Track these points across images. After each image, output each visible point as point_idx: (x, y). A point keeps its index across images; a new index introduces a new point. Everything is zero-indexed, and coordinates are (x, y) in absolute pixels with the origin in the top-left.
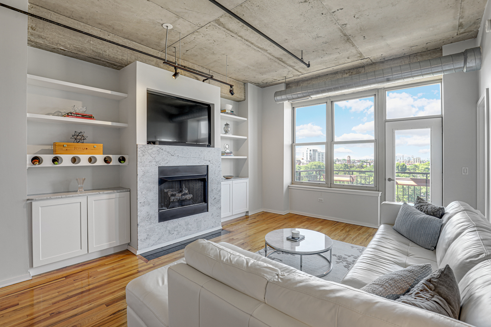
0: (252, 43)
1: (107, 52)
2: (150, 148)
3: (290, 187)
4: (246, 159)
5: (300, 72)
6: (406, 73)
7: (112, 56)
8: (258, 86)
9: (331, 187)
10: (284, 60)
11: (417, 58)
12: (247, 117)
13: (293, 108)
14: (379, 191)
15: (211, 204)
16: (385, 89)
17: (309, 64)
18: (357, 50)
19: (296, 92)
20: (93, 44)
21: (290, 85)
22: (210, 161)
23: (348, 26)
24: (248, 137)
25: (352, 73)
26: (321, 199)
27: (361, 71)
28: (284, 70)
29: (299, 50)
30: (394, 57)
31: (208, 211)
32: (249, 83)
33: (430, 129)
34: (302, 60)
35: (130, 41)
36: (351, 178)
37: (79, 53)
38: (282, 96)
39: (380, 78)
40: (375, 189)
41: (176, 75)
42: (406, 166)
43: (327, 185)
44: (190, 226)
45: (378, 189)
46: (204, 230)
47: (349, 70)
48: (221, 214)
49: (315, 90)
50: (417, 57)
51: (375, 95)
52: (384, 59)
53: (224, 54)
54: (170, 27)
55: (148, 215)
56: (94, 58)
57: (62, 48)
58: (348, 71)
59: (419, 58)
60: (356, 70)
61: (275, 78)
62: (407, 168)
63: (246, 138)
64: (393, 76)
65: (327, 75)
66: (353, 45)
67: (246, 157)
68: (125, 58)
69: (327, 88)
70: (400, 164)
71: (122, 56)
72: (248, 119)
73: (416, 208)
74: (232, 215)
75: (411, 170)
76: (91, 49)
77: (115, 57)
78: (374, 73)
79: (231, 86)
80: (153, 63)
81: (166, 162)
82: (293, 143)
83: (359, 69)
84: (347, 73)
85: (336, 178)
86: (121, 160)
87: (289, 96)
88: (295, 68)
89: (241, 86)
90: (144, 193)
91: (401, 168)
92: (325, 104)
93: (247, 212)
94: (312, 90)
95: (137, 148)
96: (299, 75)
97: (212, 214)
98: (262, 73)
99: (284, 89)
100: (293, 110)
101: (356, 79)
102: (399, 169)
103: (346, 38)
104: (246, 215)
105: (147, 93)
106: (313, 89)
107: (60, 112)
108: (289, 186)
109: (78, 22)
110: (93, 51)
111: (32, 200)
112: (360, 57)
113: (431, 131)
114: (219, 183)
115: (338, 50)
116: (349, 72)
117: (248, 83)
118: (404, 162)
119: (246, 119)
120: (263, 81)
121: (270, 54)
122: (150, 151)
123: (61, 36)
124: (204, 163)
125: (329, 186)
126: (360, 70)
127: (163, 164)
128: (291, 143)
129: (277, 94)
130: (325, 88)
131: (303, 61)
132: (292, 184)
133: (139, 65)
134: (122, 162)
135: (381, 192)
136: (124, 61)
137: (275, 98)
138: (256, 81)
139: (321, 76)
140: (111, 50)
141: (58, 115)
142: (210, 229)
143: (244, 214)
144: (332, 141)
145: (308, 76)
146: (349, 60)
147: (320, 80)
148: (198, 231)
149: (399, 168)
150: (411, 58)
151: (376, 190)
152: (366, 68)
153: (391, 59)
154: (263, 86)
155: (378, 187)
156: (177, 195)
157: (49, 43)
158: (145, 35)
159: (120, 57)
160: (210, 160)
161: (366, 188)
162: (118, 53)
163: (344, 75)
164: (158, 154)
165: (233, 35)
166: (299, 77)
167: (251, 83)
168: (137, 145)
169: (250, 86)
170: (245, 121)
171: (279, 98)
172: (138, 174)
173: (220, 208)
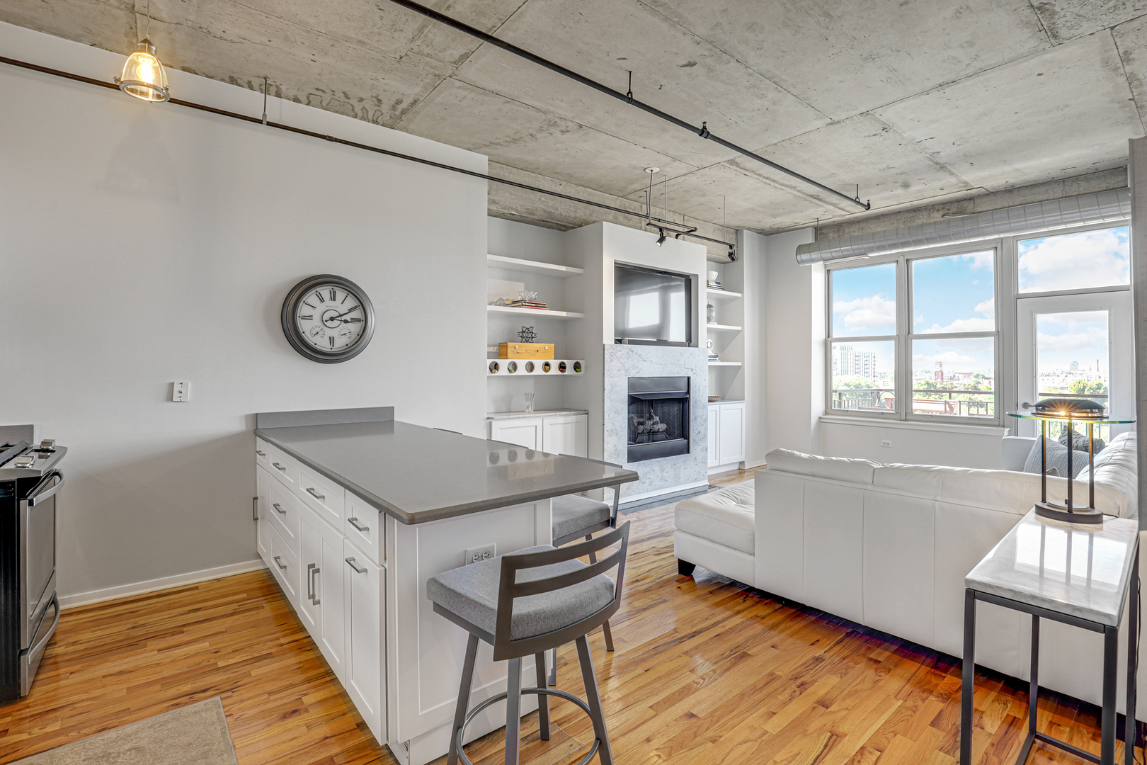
0: (774, 181)
1: (559, 209)
2: (619, 349)
3: (822, 420)
4: (739, 367)
5: (847, 211)
6: (1052, 216)
7: (564, 214)
8: (760, 233)
9: (906, 420)
10: (821, 197)
11: (1078, 184)
12: (741, 291)
13: (828, 271)
14: (1004, 426)
15: (694, 441)
16: (1016, 239)
17: (869, 205)
18: (958, 179)
19: (840, 247)
20: (544, 202)
21: (824, 231)
22: (692, 370)
23: (942, 154)
24: (743, 327)
25: (949, 210)
26: (886, 441)
27: (967, 206)
28: (818, 210)
29: (851, 185)
30: (1032, 183)
31: (688, 452)
32: (746, 229)
33: (1106, 313)
34: (857, 200)
35: (583, 188)
36: (947, 405)
37: (530, 216)
38: (812, 254)
39: (1003, 224)
40: (997, 423)
41: (662, 240)
43: (898, 417)
44: (665, 474)
45: (1002, 424)
46: (684, 483)
47: (943, 204)
48: (707, 460)
49: (877, 244)
50: (1079, 182)
51: (996, 248)
52: (1013, 186)
53: (720, 195)
54: (656, 170)
55: (616, 450)
56: (543, 221)
57: (513, 213)
58: (942, 206)
59: (1082, 183)
60: (956, 204)
61: (797, 221)
63: (740, 328)
64: (1028, 222)
65: (899, 212)
66: (952, 174)
67: (739, 364)
68: (578, 215)
69: (901, 241)
70: (1089, 383)
71: (576, 212)
72: (743, 295)
73: (1061, 443)
74: (720, 466)
76: (542, 209)
77: (568, 214)
78: (991, 217)
79: (731, 247)
80: (611, 217)
81: (637, 370)
82: (829, 337)
83: (962, 203)
84: (938, 210)
85: (915, 406)
86: (577, 367)
87: (826, 254)
88: (839, 206)
89: (731, 236)
90: (611, 416)
92: (895, 264)
93: (742, 463)
94: (872, 245)
95: (604, 349)
96: (843, 216)
97: (695, 459)
98: (774, 216)
99: (811, 242)
100: (828, 276)
101: (958, 226)
103: (938, 167)
104: (739, 469)
105: (615, 267)
106: (874, 242)
107: (503, 300)
108: (820, 418)
109: (529, 173)
110: (544, 211)
111: (492, 418)
112: (965, 187)
113: (1110, 315)
114: (705, 407)
115: (924, 181)
116: (943, 209)
117: (745, 231)
118: (1100, 377)
119: (739, 295)
120: (773, 227)
121: (799, 191)
122: (619, 354)
123: (513, 197)
124: (684, 373)
125: (903, 418)
126: (965, 204)
127: (634, 374)
128: (824, 337)
129: (801, 249)
130: (897, 242)
131: (859, 202)
132: (826, 413)
133: (606, 226)
134: (578, 370)
135: (1009, 429)
136: (578, 219)
137: (798, 257)
138: (759, 226)
139: (887, 215)
140: (563, 205)
141: (500, 305)
142: (692, 482)
143: (736, 467)
144: (909, 333)
145: (860, 217)
146: (943, 192)
147: (884, 222)
148: (677, 483)
150: (1066, 183)
151: (999, 426)
152: (977, 201)
153: (1027, 186)
154: (768, 234)
155: (1001, 419)
156: (647, 422)
157: (502, 209)
158: (611, 181)
159: (573, 215)
160: (693, 368)
161: (979, 422)
162: (571, 209)
163: (933, 212)
164: (628, 359)
165: (746, 173)
166: (843, 218)
167: (750, 229)
168: (604, 345)
169: (746, 234)
170: (738, 298)
171: (804, 257)
172: (605, 387)
173: (706, 450)
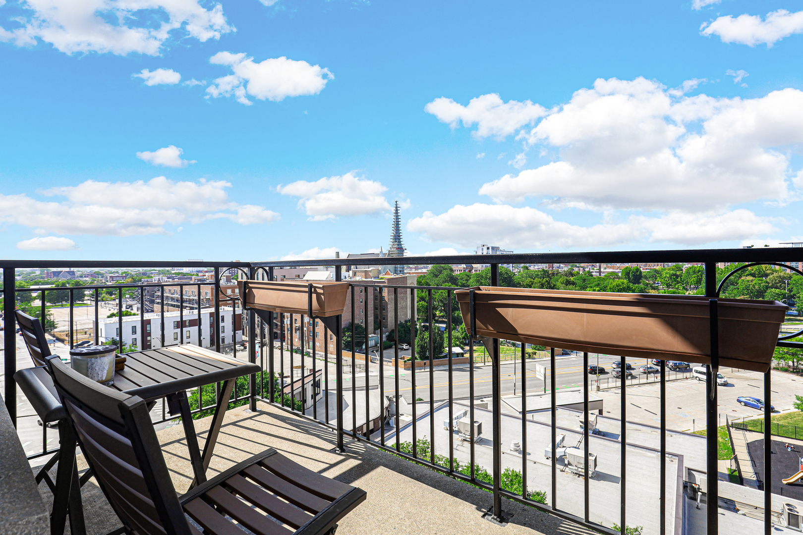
42: (641, 272)
62: (643, 274)
75: (649, 278)
91: (633, 276)
102: (631, 277)
149: (631, 275)
